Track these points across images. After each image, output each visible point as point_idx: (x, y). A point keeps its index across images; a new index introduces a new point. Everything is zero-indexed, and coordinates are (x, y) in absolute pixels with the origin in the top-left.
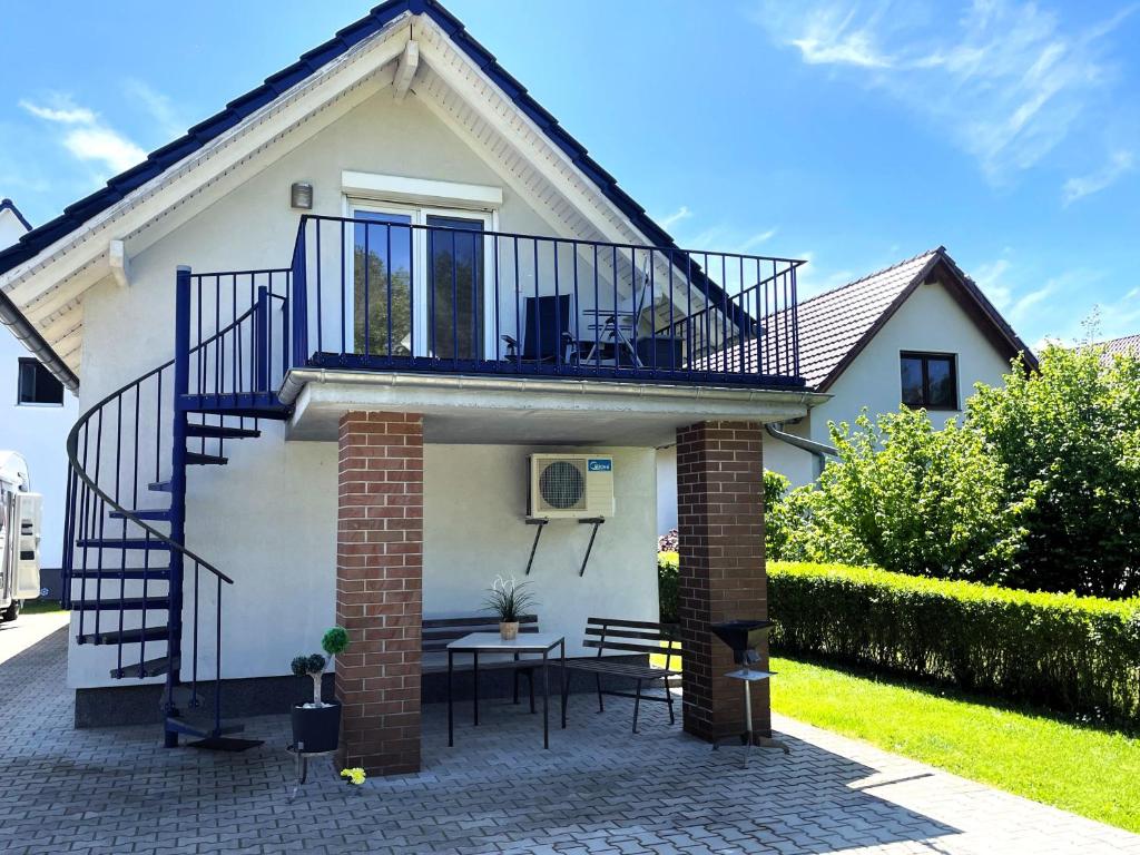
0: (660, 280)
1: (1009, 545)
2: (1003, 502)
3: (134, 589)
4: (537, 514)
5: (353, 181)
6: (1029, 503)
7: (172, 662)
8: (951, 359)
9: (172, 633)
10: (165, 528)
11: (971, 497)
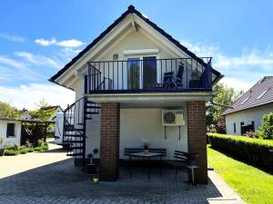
0: (194, 65)
4: (163, 124)
5: (126, 52)
7: (83, 154)
9: (84, 148)
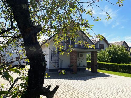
1: (109, 60)
2: (109, 57)
3: (55, 60)
4: (79, 57)
6: (111, 57)
8: (103, 45)
10: (57, 56)
11: (107, 57)
